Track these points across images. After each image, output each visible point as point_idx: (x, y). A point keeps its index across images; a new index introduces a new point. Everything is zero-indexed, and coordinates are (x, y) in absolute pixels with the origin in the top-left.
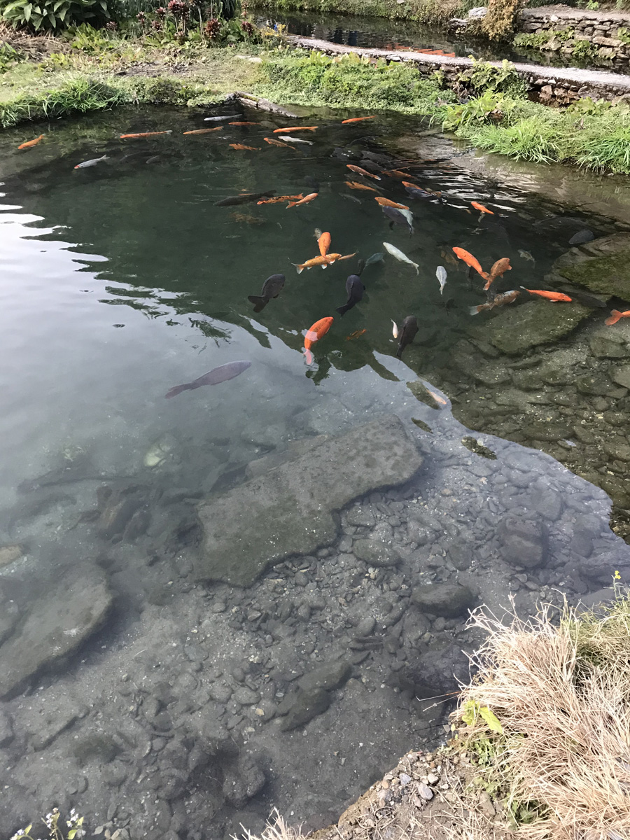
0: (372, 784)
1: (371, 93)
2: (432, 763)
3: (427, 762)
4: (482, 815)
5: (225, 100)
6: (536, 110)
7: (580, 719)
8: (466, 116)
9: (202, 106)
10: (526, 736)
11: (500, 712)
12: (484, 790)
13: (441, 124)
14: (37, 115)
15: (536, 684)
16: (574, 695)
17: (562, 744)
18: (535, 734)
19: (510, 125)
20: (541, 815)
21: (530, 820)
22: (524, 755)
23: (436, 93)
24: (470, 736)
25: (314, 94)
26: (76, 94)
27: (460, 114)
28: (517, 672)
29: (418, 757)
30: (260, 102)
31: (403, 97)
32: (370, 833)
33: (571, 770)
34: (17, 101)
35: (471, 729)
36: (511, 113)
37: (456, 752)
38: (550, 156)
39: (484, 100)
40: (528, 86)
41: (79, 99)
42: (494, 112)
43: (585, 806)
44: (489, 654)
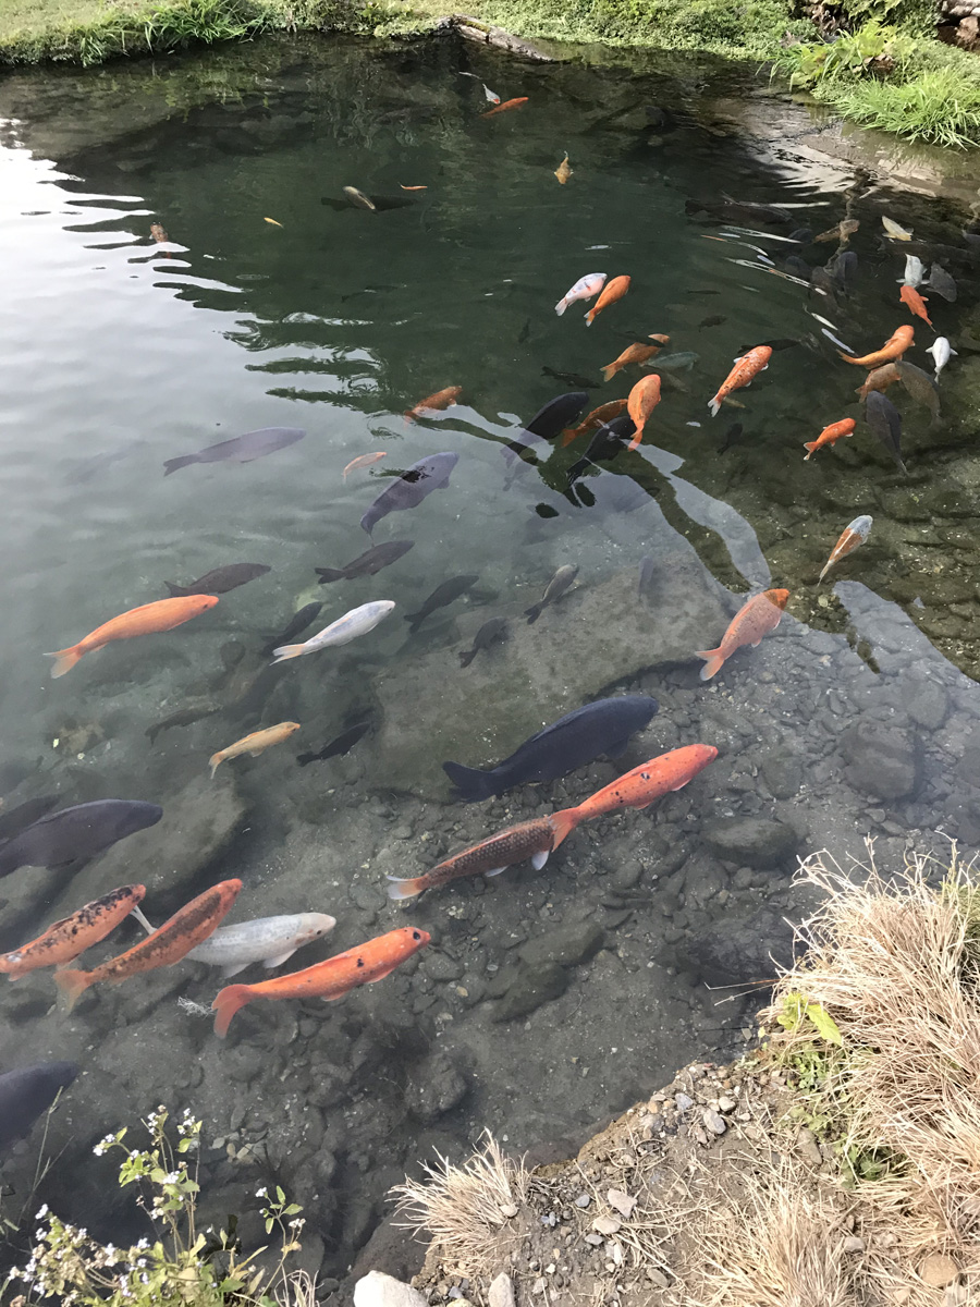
0: (629, 1106)
1: (675, 21)
2: (727, 1082)
3: (719, 1079)
4: (800, 1163)
5: (435, 28)
6: (949, 58)
7: (966, 1032)
8: (833, 64)
9: (396, 38)
10: (877, 1051)
11: (839, 1013)
12: (806, 1126)
13: (789, 77)
14: (135, 46)
15: (899, 974)
16: (959, 995)
17: (935, 1067)
18: (893, 1049)
19: (905, 81)
20: (893, 1169)
21: (876, 1176)
22: (873, 1079)
23: (784, 24)
24: (788, 1047)
25: (581, 21)
26: (196, 13)
27: (822, 61)
28: (870, 955)
29: (706, 1072)
30: (493, 34)
31: (728, 29)
32: (629, 1174)
33: (947, 1105)
34: (103, 22)
35: (791, 1036)
36: (909, 61)
37: (765, 1068)
38: (968, 137)
39: (863, 38)
40: (938, 17)
41: (202, 20)
42: (880, 58)
43: (965, 1162)
44: (825, 926)
